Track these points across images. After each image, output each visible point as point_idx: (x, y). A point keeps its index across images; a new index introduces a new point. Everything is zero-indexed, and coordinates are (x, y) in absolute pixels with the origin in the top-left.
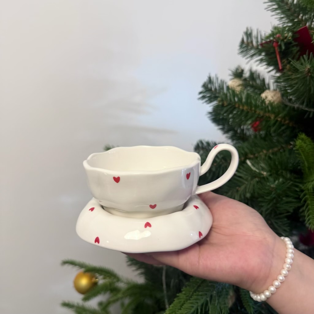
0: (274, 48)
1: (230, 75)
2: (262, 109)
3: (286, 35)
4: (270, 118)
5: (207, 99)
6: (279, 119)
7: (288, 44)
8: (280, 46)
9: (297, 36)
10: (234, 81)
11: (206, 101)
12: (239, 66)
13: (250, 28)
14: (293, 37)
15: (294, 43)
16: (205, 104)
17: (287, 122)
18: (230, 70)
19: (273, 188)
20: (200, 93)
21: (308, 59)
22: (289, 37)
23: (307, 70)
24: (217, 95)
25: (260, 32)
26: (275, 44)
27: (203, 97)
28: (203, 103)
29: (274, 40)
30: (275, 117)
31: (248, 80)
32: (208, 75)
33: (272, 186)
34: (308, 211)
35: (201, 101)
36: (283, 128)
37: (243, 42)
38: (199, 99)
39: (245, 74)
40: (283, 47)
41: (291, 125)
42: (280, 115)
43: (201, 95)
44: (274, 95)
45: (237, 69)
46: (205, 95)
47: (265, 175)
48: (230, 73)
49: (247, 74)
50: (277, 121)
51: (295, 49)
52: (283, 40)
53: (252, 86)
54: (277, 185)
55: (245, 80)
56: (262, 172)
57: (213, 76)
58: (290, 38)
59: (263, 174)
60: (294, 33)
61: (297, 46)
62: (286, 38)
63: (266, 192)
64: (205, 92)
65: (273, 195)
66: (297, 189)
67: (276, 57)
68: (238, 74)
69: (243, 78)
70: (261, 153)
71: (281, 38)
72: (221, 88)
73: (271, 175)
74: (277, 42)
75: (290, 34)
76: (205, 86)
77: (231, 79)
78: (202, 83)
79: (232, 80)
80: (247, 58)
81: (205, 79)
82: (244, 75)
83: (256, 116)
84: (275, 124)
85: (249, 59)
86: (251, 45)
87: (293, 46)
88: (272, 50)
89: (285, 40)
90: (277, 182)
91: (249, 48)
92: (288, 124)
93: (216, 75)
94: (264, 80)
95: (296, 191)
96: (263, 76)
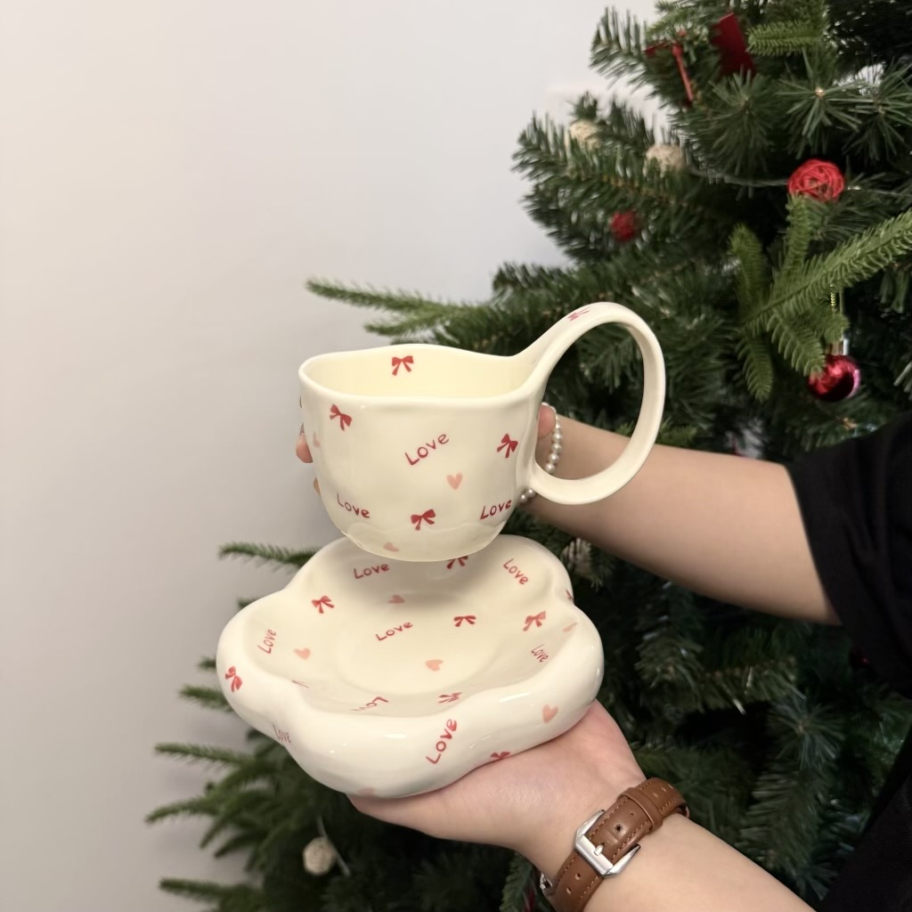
0: (674, 58)
1: (572, 114)
2: (651, 186)
3: (698, 32)
4: (667, 202)
5: (530, 170)
6: (685, 205)
7: (700, 51)
8: (686, 55)
9: (718, 33)
10: (579, 127)
11: (531, 174)
12: (587, 93)
13: (613, 8)
14: (709, 36)
15: (711, 48)
16: (527, 179)
17: (700, 209)
18: (569, 102)
19: (690, 332)
20: (515, 156)
21: (744, 82)
22: (703, 37)
23: (743, 104)
24: (553, 159)
25: (635, 17)
26: (675, 50)
27: (523, 165)
28: (523, 178)
29: (674, 42)
30: (678, 200)
31: (608, 123)
32: (531, 116)
33: (689, 327)
34: (751, 371)
35: (518, 175)
36: (692, 223)
37: (598, 40)
38: (514, 169)
39: (601, 110)
40: (694, 59)
41: (706, 216)
42: (687, 197)
43: (518, 161)
44: (671, 155)
45: (583, 99)
46: (527, 158)
47: (668, 316)
48: (571, 109)
49: (604, 111)
50: (681, 207)
51: (713, 60)
52: (690, 43)
53: (617, 138)
54: (696, 326)
55: (602, 123)
56: (662, 310)
57: (541, 117)
58: (705, 39)
59: (663, 314)
60: (712, 28)
61: (715, 52)
62: (697, 38)
63: (678, 339)
64: (524, 154)
65: (691, 344)
66: (730, 337)
67: (680, 75)
68: (586, 111)
69: (597, 121)
70: (651, 279)
71: (688, 38)
72: (559, 144)
73: (679, 314)
74: (680, 46)
75: (705, 31)
76: (523, 138)
77: (572, 123)
78: (517, 135)
79: (574, 126)
80: (609, 76)
81: (523, 124)
82: (599, 113)
83: (642, 199)
84: (677, 213)
85: (612, 78)
86: (615, 46)
87: (709, 54)
88: (669, 63)
89: (696, 43)
90: (696, 321)
91: (612, 52)
92: (702, 213)
93: (547, 116)
94: (642, 123)
95: (728, 340)
96: (640, 114)
